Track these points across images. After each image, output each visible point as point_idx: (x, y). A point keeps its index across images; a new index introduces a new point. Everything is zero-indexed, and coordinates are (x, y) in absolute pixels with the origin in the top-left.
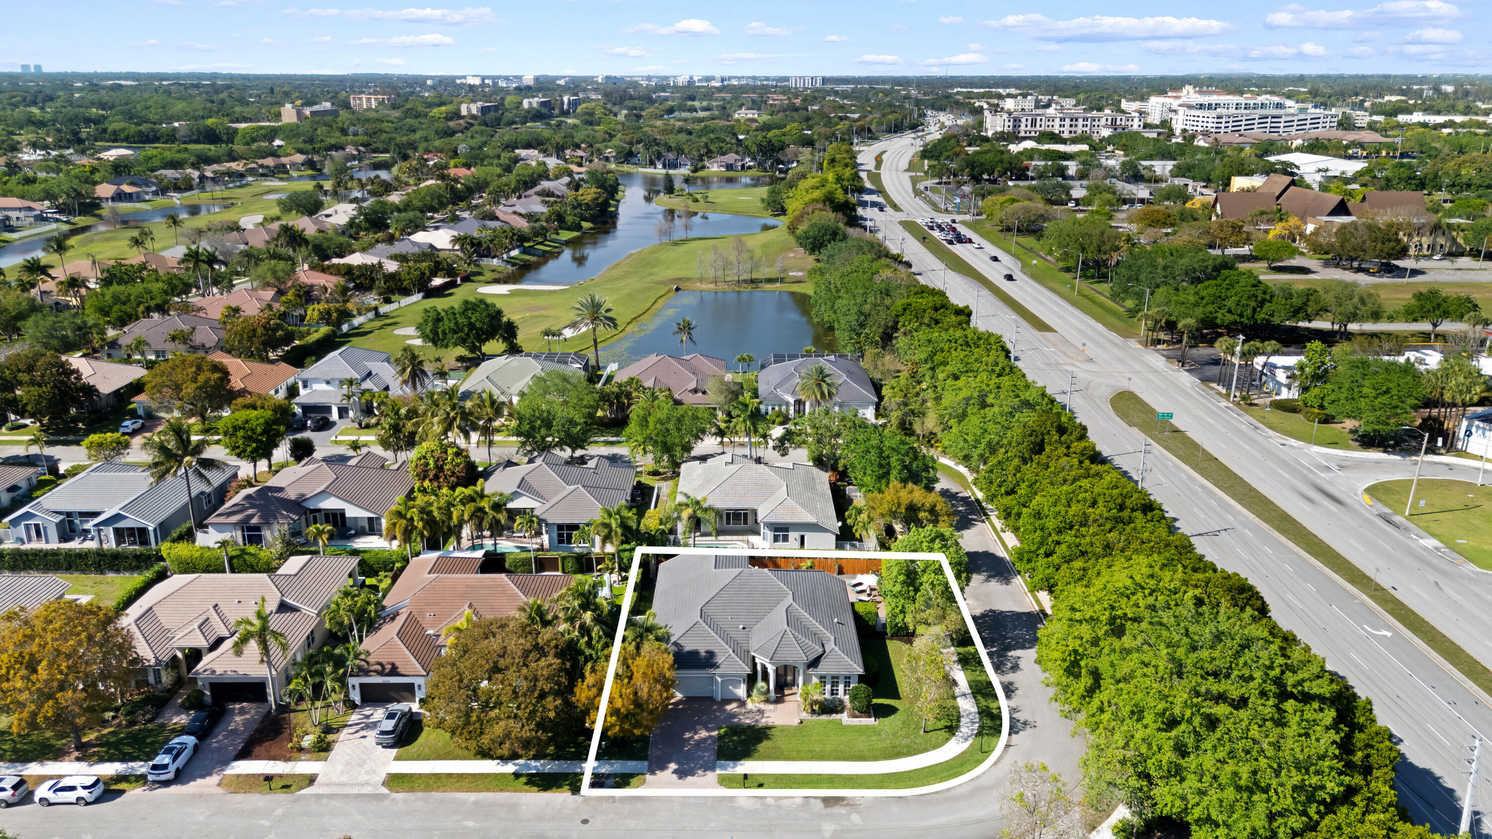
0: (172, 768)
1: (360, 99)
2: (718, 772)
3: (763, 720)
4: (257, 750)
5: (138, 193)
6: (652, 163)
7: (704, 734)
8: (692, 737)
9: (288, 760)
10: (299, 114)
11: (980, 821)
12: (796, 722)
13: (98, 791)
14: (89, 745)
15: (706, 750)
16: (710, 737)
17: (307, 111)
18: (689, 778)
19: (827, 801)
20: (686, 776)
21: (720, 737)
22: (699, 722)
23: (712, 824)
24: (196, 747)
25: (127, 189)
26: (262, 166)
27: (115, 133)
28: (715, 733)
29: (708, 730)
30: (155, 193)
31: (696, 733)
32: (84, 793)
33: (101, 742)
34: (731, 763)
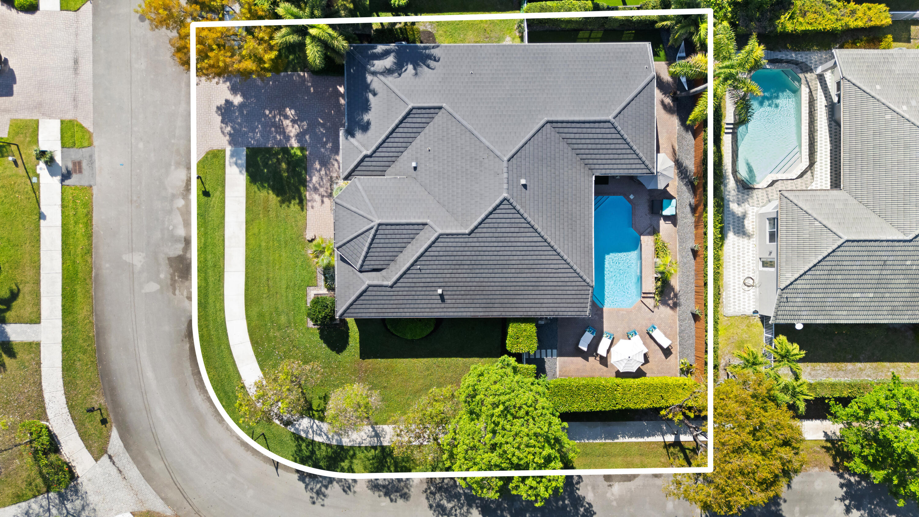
2: (229, 149)
3: (317, 197)
7: (292, 130)
8: (286, 117)
11: (148, 410)
15: (266, 135)
16: (288, 138)
18: (220, 118)
19: (182, 261)
20: (222, 115)
21: (286, 151)
22: (313, 126)
23: (141, 145)
28: (294, 143)
29: (300, 137)
31: (294, 122)
34: (243, 161)
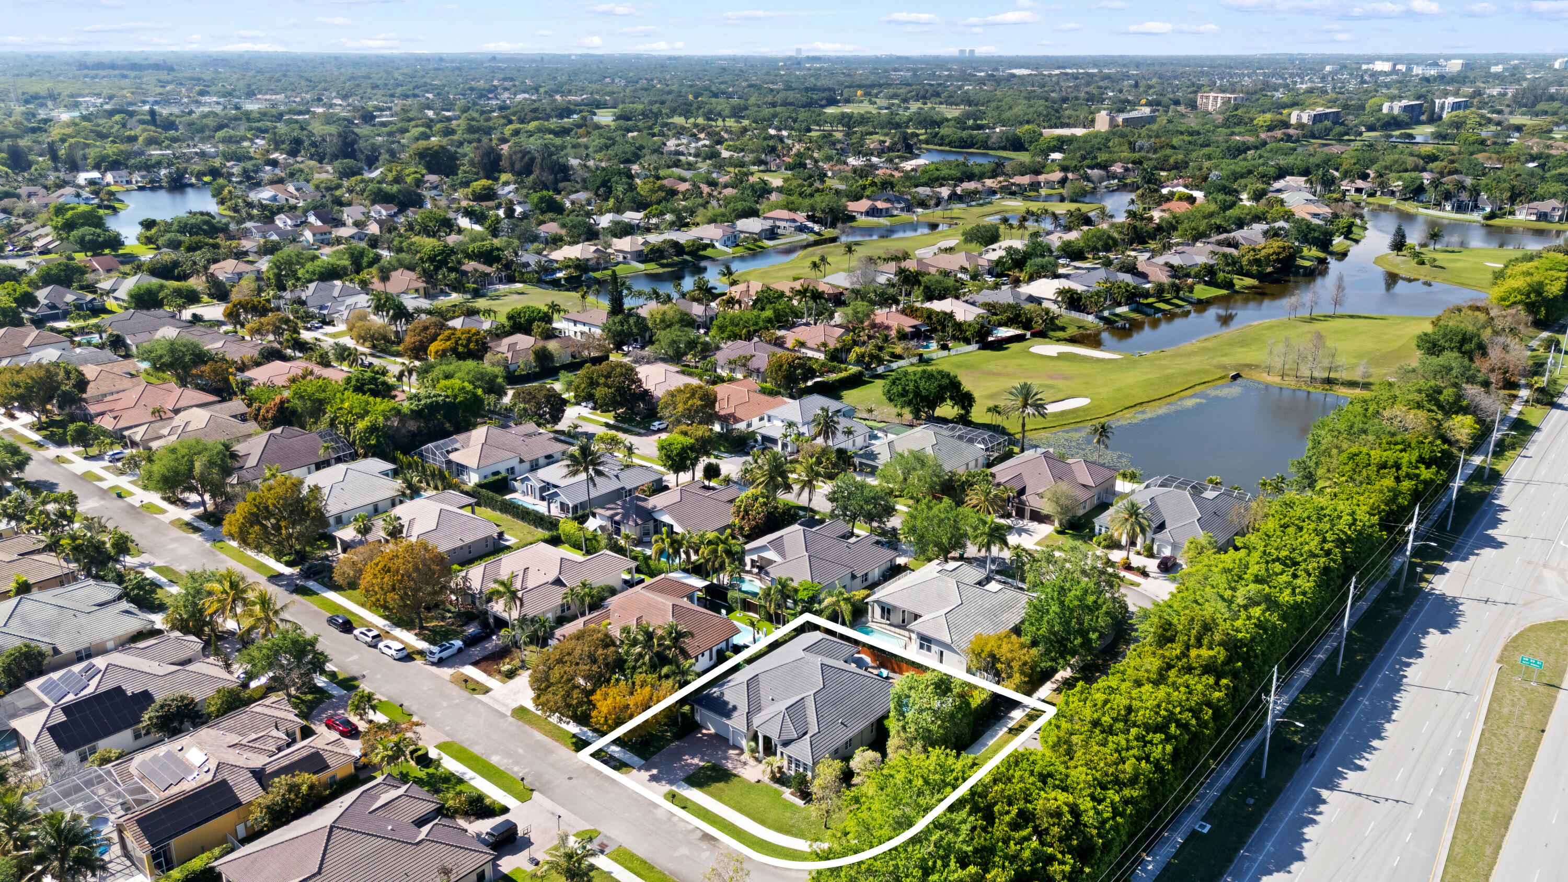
0: (437, 656)
1: (1207, 97)
2: (674, 788)
3: (739, 770)
4: (483, 664)
5: (887, 209)
6: (1438, 205)
7: (696, 761)
8: (687, 760)
9: (490, 675)
10: (1112, 120)
12: (753, 780)
13: (401, 655)
14: (426, 628)
15: (685, 771)
16: (697, 765)
17: (1120, 119)
18: (655, 783)
19: (707, 837)
20: (655, 781)
21: (703, 768)
22: (703, 753)
24: (460, 650)
25: (880, 205)
26: (1013, 184)
27: (942, 138)
28: (703, 764)
29: (702, 760)
30: (902, 209)
31: (692, 758)
32: (394, 653)
33: (433, 630)
34: (687, 786)
